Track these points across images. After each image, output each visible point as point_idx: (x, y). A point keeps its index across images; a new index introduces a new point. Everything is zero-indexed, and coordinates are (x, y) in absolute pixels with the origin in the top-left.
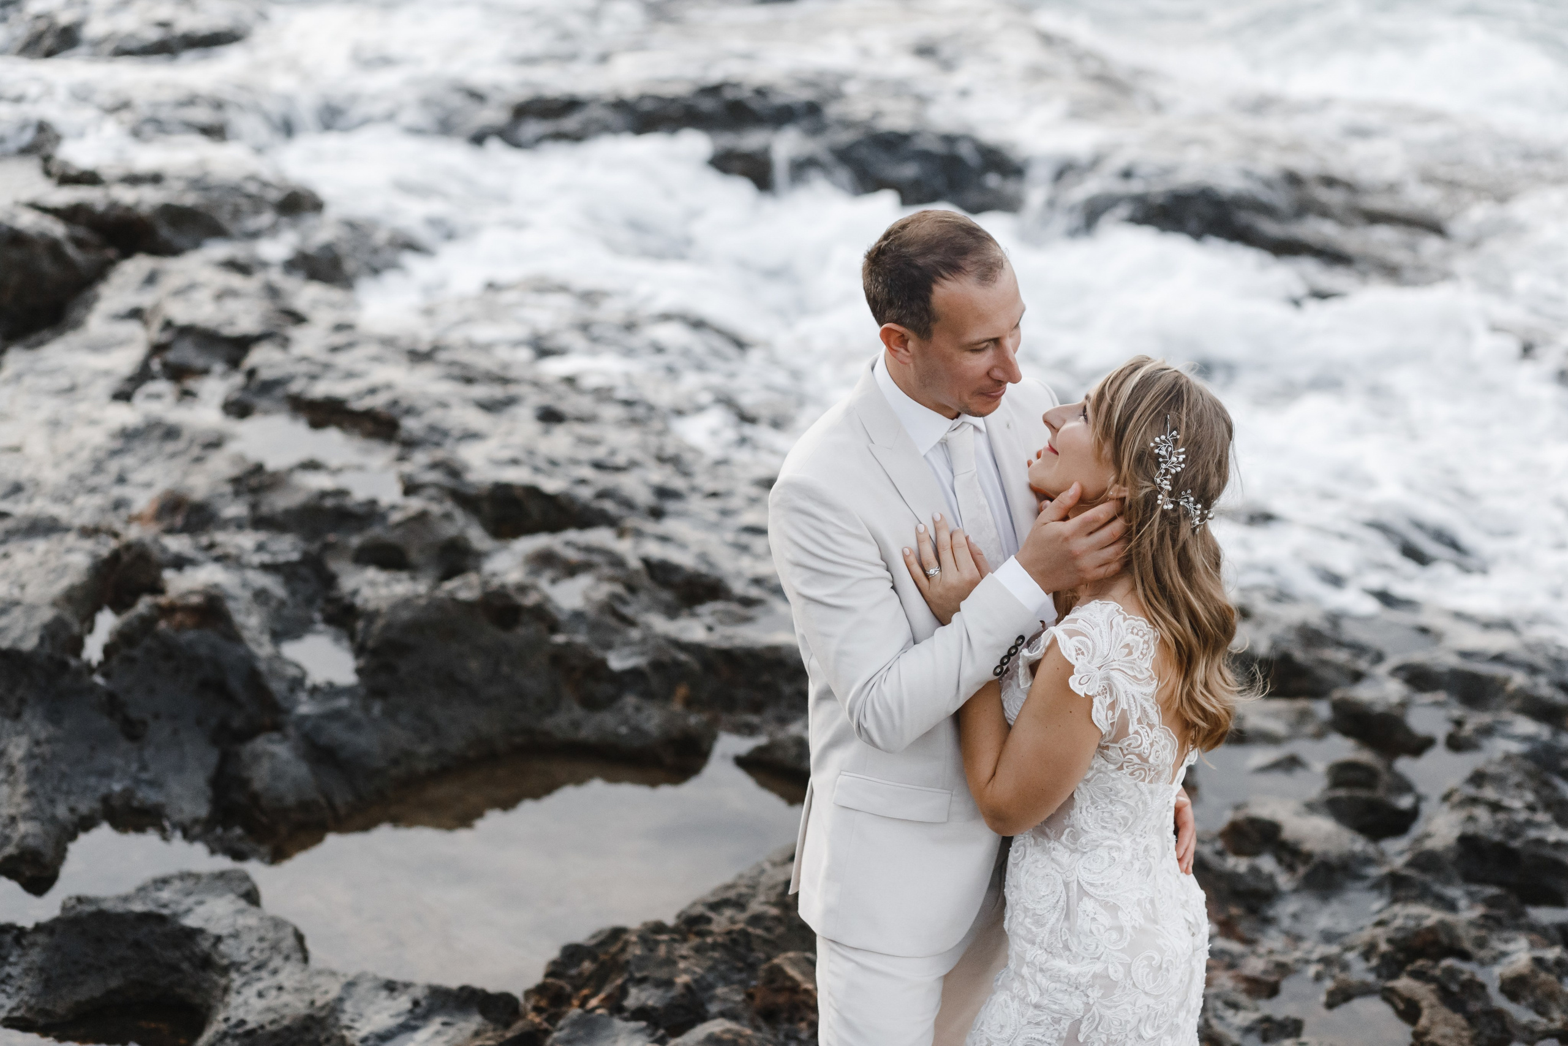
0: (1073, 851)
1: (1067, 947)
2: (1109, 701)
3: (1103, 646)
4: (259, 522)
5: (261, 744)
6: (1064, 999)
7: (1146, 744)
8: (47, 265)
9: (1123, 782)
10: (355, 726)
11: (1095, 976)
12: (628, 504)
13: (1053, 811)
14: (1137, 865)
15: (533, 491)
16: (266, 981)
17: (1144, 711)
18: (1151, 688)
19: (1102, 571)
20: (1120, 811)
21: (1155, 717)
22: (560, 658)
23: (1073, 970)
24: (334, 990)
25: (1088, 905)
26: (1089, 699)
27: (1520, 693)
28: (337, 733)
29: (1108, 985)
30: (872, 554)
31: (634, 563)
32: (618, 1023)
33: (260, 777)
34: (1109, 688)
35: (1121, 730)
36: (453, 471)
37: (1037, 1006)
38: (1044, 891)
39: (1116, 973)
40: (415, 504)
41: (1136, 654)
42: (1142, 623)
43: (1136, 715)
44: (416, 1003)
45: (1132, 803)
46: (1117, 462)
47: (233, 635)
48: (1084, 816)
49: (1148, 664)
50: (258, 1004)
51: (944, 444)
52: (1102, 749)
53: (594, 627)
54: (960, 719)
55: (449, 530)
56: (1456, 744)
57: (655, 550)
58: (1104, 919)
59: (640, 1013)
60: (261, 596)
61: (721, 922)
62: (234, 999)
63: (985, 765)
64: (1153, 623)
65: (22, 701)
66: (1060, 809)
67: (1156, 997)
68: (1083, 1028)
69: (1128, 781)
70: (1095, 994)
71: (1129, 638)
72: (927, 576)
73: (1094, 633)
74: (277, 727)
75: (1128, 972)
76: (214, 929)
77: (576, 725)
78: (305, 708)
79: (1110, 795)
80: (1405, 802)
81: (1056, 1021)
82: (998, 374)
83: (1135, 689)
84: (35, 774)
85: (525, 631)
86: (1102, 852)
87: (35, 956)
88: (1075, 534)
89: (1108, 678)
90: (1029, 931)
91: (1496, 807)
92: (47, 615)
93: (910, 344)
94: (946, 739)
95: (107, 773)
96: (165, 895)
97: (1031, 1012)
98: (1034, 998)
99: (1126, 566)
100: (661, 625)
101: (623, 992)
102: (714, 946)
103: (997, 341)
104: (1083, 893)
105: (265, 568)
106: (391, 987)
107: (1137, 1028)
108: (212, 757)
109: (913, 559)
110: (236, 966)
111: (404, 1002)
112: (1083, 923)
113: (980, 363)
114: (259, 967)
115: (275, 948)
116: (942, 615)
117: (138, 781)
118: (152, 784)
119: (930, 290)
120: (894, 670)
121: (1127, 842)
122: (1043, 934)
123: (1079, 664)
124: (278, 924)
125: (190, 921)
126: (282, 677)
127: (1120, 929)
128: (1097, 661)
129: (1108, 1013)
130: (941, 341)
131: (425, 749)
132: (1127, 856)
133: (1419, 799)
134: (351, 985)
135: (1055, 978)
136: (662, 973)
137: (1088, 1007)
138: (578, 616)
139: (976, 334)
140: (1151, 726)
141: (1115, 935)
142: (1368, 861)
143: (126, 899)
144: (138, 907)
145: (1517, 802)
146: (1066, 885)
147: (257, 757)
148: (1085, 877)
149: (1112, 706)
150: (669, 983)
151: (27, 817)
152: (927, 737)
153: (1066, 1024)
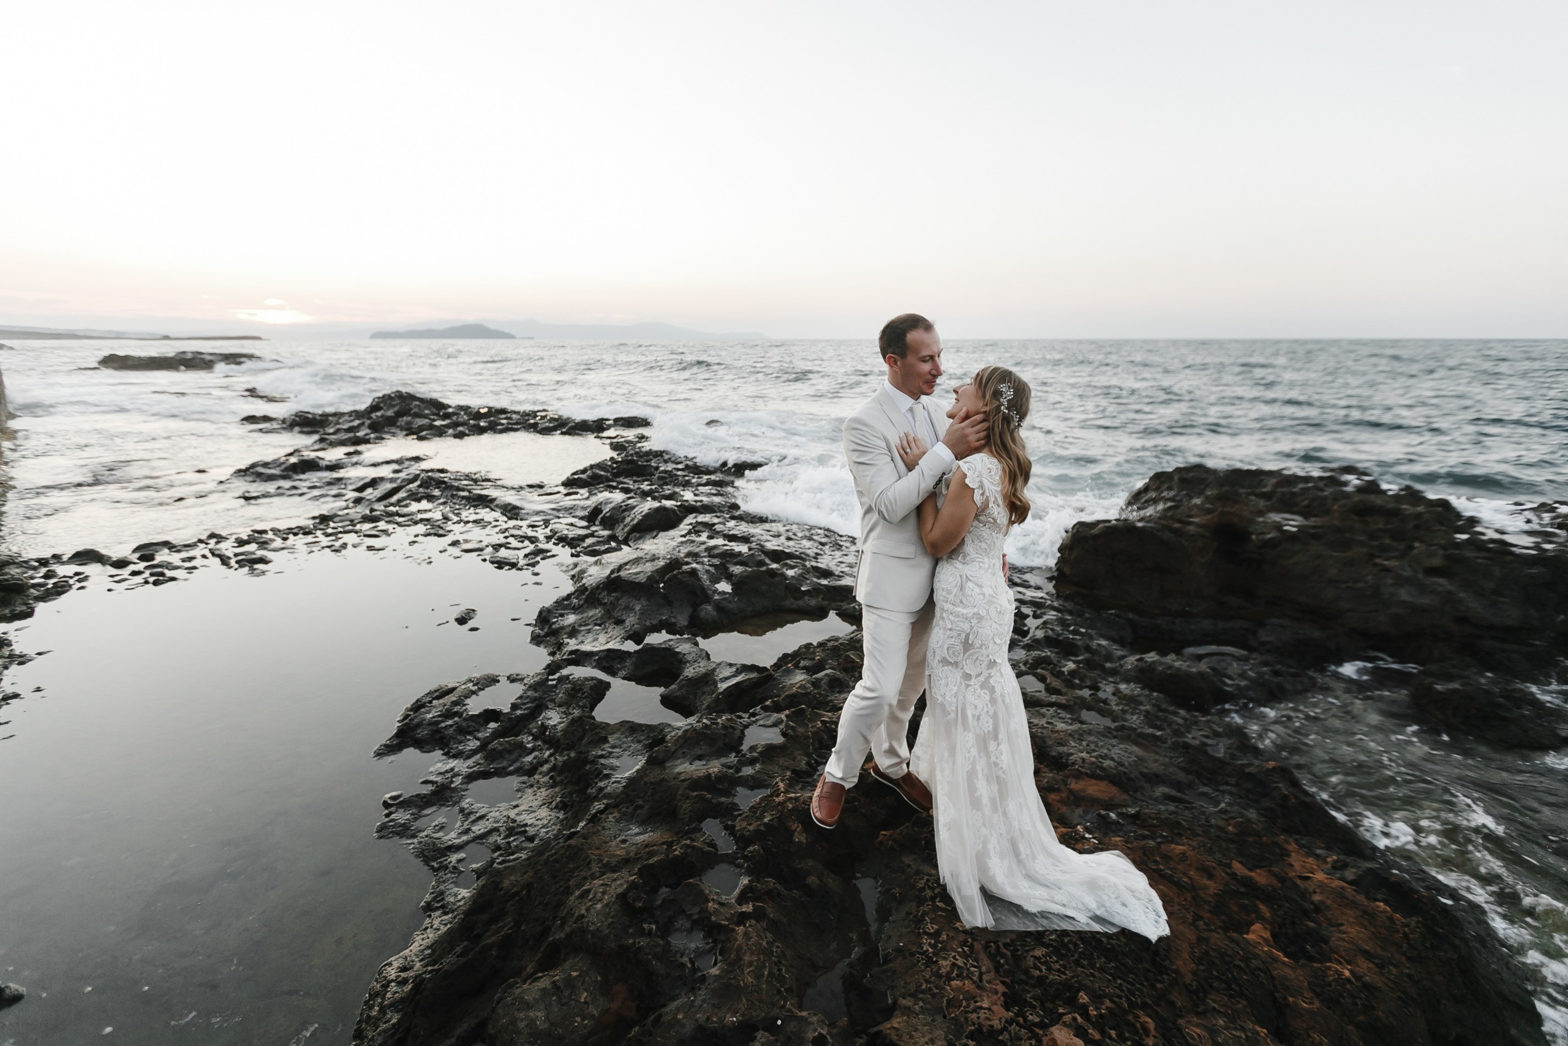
0: (964, 564)
1: (961, 602)
2: (981, 492)
3: (979, 468)
4: (710, 556)
5: (704, 606)
6: (961, 624)
7: (996, 513)
8: (672, 515)
9: (985, 532)
10: (730, 602)
11: (974, 614)
12: (808, 556)
13: (954, 546)
14: (990, 570)
15: (783, 552)
16: (696, 665)
17: (996, 498)
18: (999, 489)
19: (978, 444)
20: (984, 545)
21: (1000, 501)
22: (787, 586)
23: (964, 611)
24: (714, 666)
25: (970, 584)
26: (973, 489)
27: (1049, 605)
28: (725, 604)
29: (980, 618)
30: (883, 445)
31: (808, 566)
32: (797, 671)
33: (703, 614)
34: (981, 486)
35: (986, 505)
36: (762, 546)
37: (950, 630)
38: (951, 579)
39: (983, 613)
40: (751, 552)
41: (993, 473)
42: (995, 461)
43: (992, 499)
44: (737, 669)
45: (989, 542)
46: (984, 396)
47: (699, 579)
48: (969, 548)
49: (997, 478)
50: (692, 671)
51: (911, 410)
52: (977, 517)
53: (797, 579)
54: (919, 510)
55: (760, 558)
56: (1035, 617)
57: (814, 564)
58: (977, 590)
59: (804, 668)
60: (707, 571)
61: (830, 644)
62: (687, 670)
63: (929, 525)
64: (1000, 462)
65: (641, 596)
66: (958, 545)
67: (1000, 625)
68: (971, 637)
69: (988, 531)
70: (974, 621)
71: (990, 466)
72: (906, 453)
73: (976, 462)
74: (709, 602)
75: (988, 613)
76: (684, 652)
77: (792, 604)
78: (717, 597)
79: (980, 539)
80: (1026, 628)
81: (959, 635)
82: (934, 372)
83: (993, 487)
84: (642, 614)
85: (778, 579)
86: (977, 564)
87: (634, 660)
88: (967, 426)
89: (981, 482)
90: (945, 597)
91: (1052, 630)
92: (649, 574)
93: (899, 363)
94: (913, 520)
95: (662, 614)
96: (671, 643)
97: (948, 632)
98: (949, 626)
99: (988, 438)
100: (815, 580)
101: (799, 662)
102: (828, 649)
103: (932, 358)
104: (968, 579)
105: (709, 565)
106: (731, 665)
107: (993, 638)
108: (691, 610)
109: (900, 448)
110: (688, 662)
111: (734, 669)
112: (968, 591)
113: (926, 367)
114: (695, 661)
115: (700, 656)
116: (910, 467)
117: (670, 617)
118: (674, 617)
119: (905, 336)
120: (892, 488)
121: (986, 560)
122: (951, 597)
123: (969, 474)
124: (702, 650)
125: (677, 650)
126: (711, 590)
127: (984, 595)
128: (977, 474)
129: (980, 630)
130: (911, 359)
131: (749, 609)
132: (986, 566)
133: (1029, 629)
134: (719, 664)
135: (957, 616)
136: (812, 656)
137: (972, 628)
138: (793, 577)
139: (925, 353)
140: (998, 506)
141: (982, 597)
142: (1020, 641)
143: (660, 644)
144: (663, 646)
145: (1058, 629)
146: (961, 576)
147: (702, 610)
148: (969, 573)
149: (982, 494)
150: (813, 659)
151: (637, 624)
152: (905, 519)
153: (963, 636)
